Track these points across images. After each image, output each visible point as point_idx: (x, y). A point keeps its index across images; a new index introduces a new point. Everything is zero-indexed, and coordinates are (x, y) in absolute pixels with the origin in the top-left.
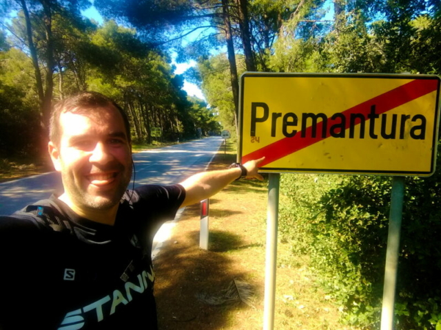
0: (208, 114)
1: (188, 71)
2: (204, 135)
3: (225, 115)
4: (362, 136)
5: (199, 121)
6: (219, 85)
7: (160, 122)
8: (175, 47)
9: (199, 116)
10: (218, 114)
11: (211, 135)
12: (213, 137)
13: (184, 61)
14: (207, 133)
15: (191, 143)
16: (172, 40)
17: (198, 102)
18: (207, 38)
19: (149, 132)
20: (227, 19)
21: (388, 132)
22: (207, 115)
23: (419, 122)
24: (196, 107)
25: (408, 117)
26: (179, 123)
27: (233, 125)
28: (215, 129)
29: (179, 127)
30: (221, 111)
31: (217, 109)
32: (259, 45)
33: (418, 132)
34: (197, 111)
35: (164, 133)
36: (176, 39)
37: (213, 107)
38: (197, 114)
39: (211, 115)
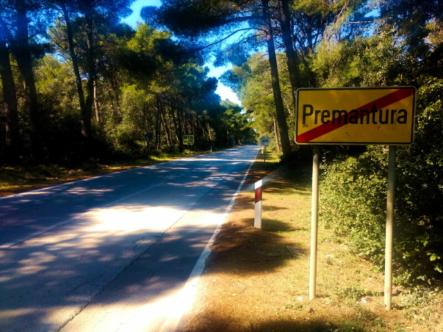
0: (242, 120)
1: (225, 74)
2: (237, 144)
3: (261, 121)
4: (368, 123)
5: (233, 128)
6: (257, 88)
7: (191, 130)
8: (215, 51)
9: (233, 123)
10: (253, 120)
11: (245, 143)
12: (248, 146)
13: (222, 64)
14: (241, 142)
15: (225, 152)
16: (212, 44)
17: (231, 107)
18: (245, 40)
19: (181, 140)
20: (268, 20)
21: (384, 120)
22: (240, 122)
23: (402, 114)
24: (229, 112)
25: (396, 111)
26: (211, 130)
27: (270, 132)
28: (250, 137)
29: (211, 134)
30: (258, 116)
31: (252, 114)
32: (301, 44)
33: (402, 120)
34: (230, 117)
35: (196, 141)
36: (216, 43)
37: (249, 112)
38: (231, 120)
39: (245, 121)
